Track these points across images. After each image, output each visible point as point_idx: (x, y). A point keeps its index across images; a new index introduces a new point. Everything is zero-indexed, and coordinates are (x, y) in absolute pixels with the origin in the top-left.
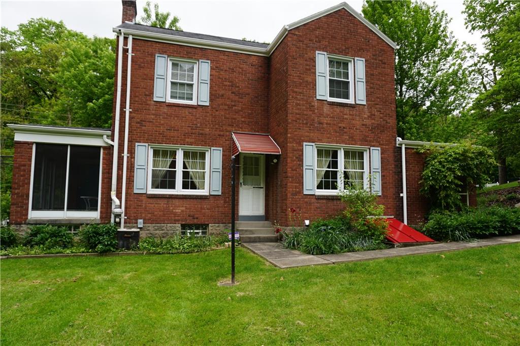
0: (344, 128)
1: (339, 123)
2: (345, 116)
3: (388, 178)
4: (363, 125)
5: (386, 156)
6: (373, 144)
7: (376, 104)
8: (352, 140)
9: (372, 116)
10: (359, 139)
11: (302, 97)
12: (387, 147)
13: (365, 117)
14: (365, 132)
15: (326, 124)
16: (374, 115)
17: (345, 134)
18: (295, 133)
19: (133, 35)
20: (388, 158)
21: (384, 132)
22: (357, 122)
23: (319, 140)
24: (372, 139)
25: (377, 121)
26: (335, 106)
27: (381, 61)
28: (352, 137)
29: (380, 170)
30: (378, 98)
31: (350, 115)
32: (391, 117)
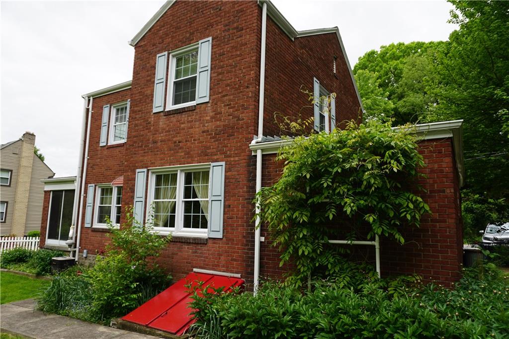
0: (179, 142)
1: (174, 137)
2: (182, 126)
3: (235, 210)
4: (203, 132)
5: (234, 173)
6: (215, 157)
7: (224, 96)
8: (189, 157)
9: (217, 115)
10: (198, 154)
11: (140, 116)
12: (237, 159)
13: (207, 120)
14: (206, 142)
15: (161, 142)
16: (220, 113)
17: (180, 150)
18: (132, 159)
19: (93, 96)
20: (237, 177)
21: (234, 135)
22: (197, 130)
23: (152, 163)
24: (214, 150)
25: (224, 121)
26: (172, 116)
27: (237, 28)
28: (188, 153)
29: (222, 198)
30: (227, 85)
31: (188, 122)
32: (246, 109)
